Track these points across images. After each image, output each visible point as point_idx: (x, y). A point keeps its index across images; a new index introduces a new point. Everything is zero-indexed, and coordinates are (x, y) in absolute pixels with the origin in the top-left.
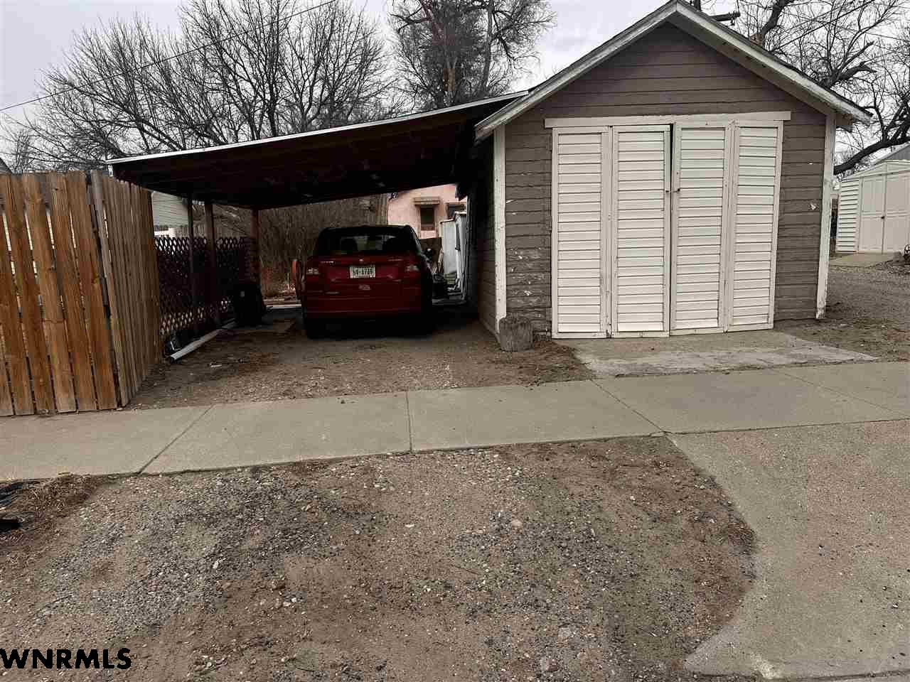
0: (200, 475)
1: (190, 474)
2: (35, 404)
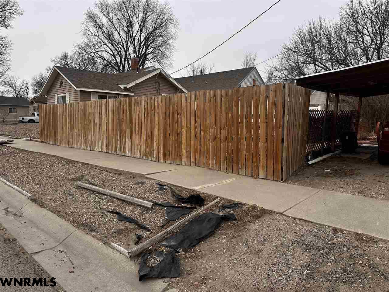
0: (308, 223)
1: (303, 221)
2: (252, 173)
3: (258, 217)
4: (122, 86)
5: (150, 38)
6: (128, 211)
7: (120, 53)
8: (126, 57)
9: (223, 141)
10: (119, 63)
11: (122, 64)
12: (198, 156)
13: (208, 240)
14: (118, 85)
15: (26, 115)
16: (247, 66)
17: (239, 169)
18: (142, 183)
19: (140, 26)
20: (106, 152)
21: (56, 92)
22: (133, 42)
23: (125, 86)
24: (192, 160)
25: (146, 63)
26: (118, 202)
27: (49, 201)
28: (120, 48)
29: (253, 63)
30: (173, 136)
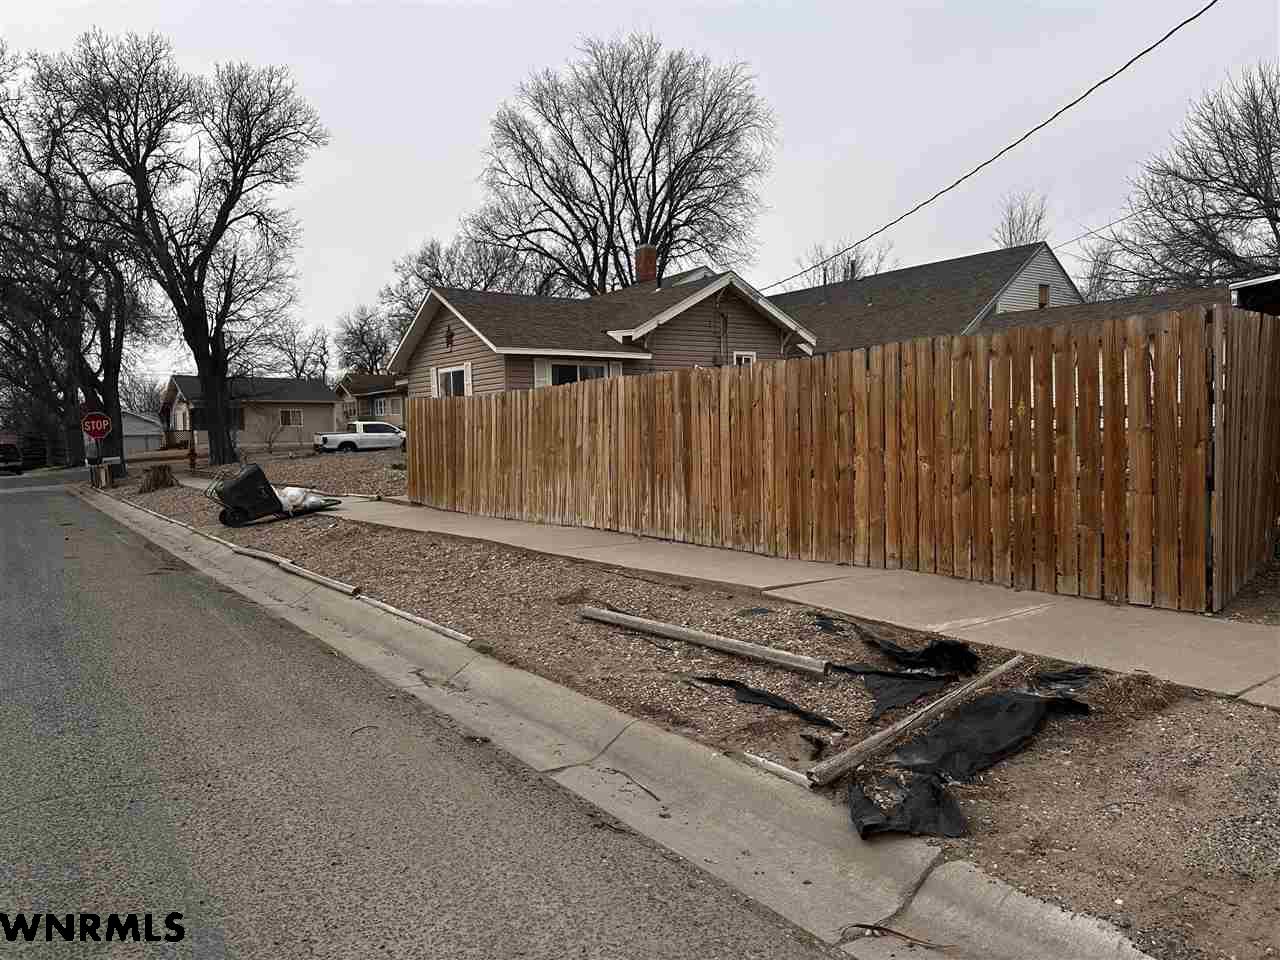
2: (1103, 587)
3: (1159, 706)
4: (618, 335)
5: (683, 177)
6: (756, 680)
7: (591, 235)
8: (610, 244)
9: (998, 491)
10: (590, 263)
11: (599, 266)
12: (909, 537)
13: (1018, 758)
14: (606, 332)
15: (330, 430)
16: (1013, 240)
17: (1056, 578)
18: (764, 611)
19: (652, 145)
20: (609, 530)
21: (434, 362)
22: (630, 196)
23: (627, 333)
24: (890, 550)
25: (673, 257)
26: (715, 659)
27: (527, 653)
28: (595, 217)
29: (1035, 229)
30: (822, 478)
